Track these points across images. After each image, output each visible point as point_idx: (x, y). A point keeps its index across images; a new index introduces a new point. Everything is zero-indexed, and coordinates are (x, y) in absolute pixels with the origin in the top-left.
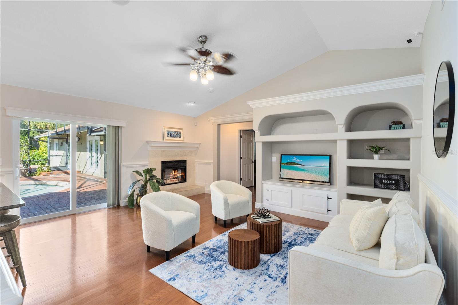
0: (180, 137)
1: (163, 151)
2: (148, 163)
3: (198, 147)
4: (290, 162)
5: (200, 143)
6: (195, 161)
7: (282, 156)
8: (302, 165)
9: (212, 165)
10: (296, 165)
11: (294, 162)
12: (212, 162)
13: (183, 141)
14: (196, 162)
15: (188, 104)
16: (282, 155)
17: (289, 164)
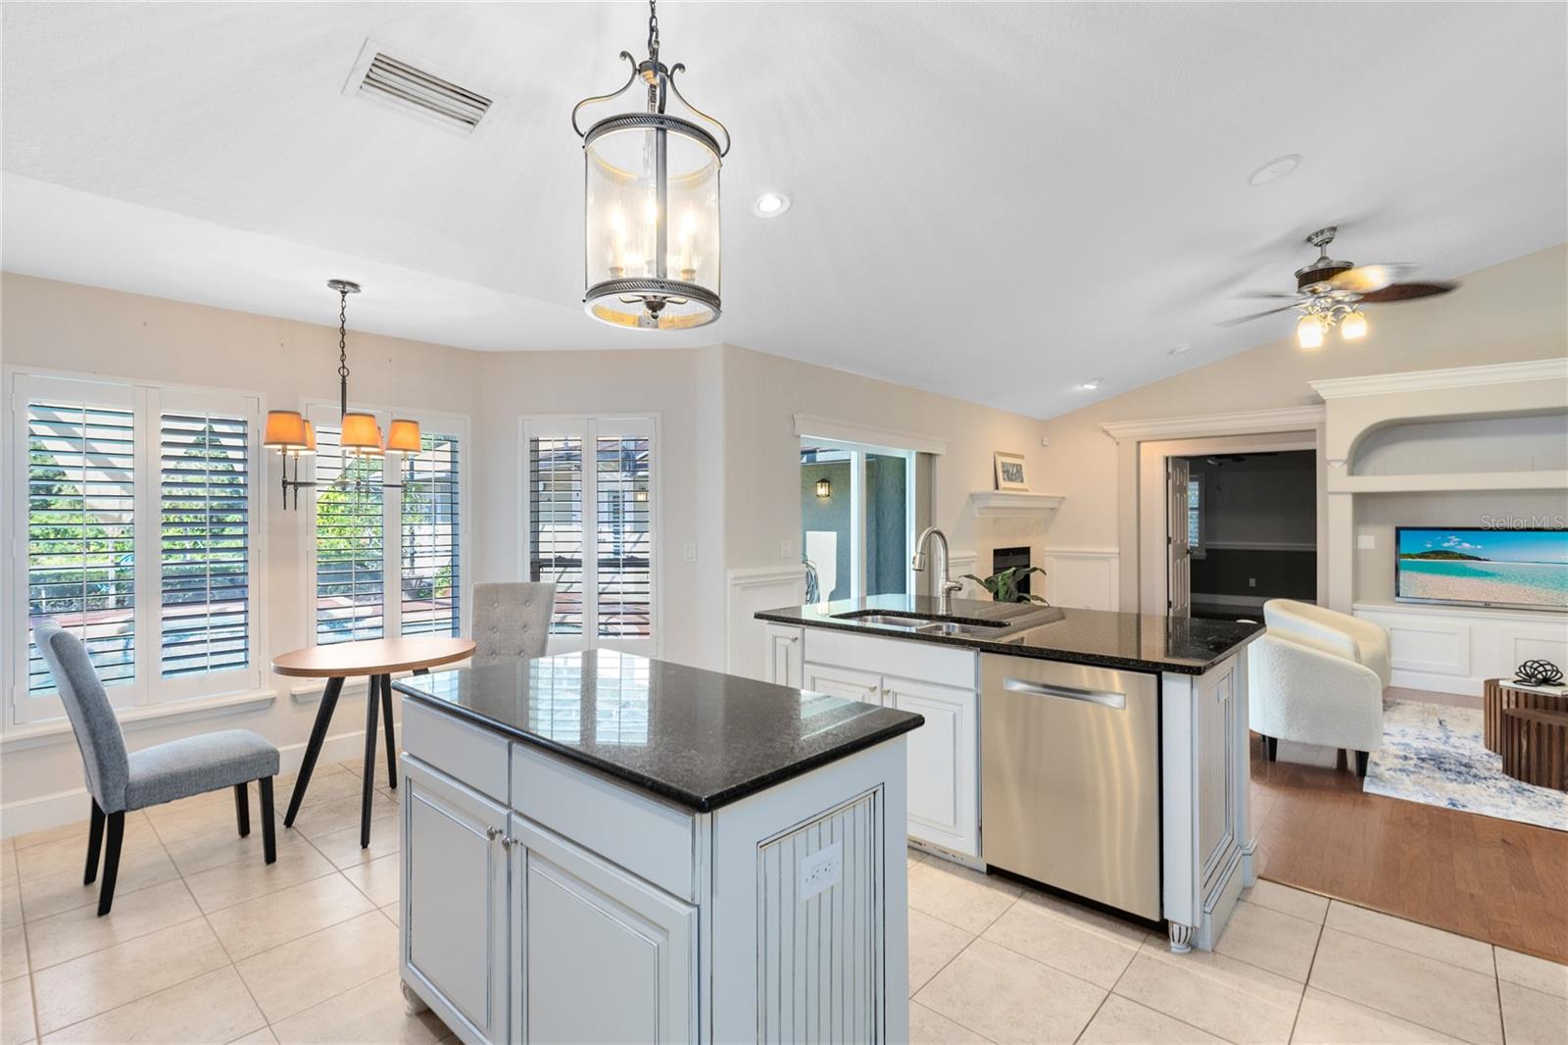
0: (1022, 481)
1: (996, 521)
2: (974, 554)
3: (1052, 509)
4: (1434, 552)
5: (1063, 498)
6: (1046, 549)
7: (1402, 532)
8: (1479, 559)
9: (1115, 563)
10: (1456, 558)
11: (1451, 552)
12: (1117, 551)
13: (1027, 490)
14: (1048, 551)
15: (1079, 388)
16: (1398, 530)
17: (1433, 556)
